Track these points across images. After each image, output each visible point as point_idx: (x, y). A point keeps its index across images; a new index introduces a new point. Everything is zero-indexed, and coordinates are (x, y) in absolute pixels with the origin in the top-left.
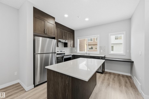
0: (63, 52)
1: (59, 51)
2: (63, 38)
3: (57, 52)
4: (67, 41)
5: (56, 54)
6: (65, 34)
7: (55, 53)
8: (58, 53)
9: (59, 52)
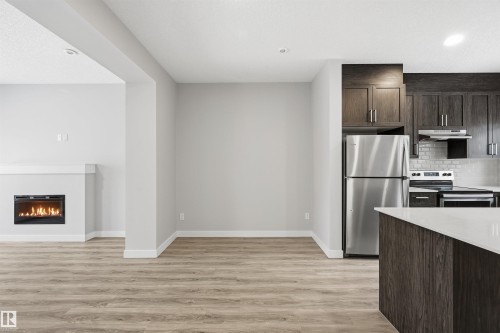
0: (441, 178)
1: (422, 173)
2: (439, 124)
3: (414, 175)
4: (464, 132)
5: (406, 183)
6: (451, 106)
7: (403, 178)
8: (416, 178)
9: (422, 178)
